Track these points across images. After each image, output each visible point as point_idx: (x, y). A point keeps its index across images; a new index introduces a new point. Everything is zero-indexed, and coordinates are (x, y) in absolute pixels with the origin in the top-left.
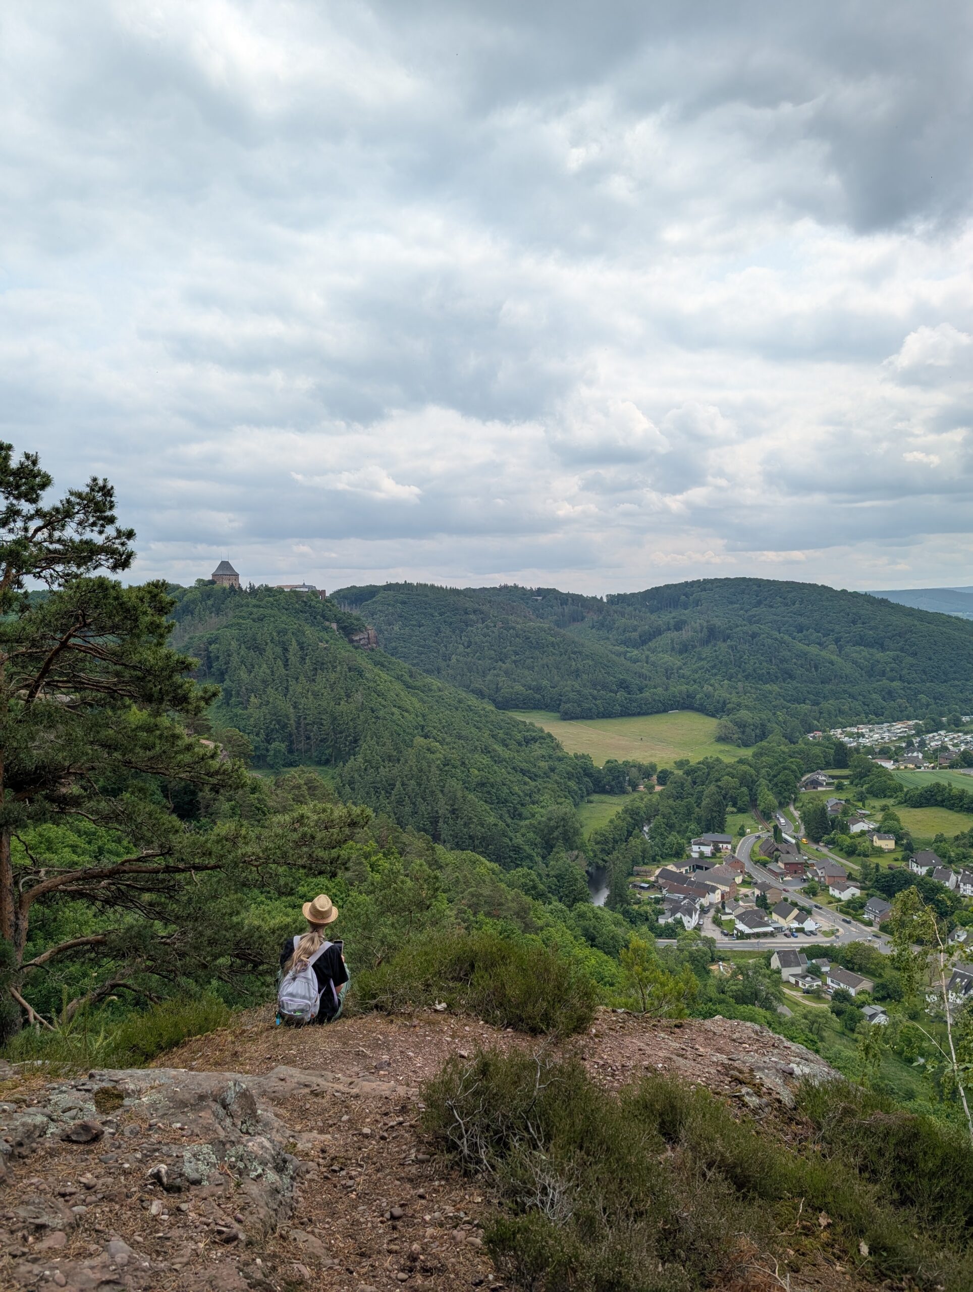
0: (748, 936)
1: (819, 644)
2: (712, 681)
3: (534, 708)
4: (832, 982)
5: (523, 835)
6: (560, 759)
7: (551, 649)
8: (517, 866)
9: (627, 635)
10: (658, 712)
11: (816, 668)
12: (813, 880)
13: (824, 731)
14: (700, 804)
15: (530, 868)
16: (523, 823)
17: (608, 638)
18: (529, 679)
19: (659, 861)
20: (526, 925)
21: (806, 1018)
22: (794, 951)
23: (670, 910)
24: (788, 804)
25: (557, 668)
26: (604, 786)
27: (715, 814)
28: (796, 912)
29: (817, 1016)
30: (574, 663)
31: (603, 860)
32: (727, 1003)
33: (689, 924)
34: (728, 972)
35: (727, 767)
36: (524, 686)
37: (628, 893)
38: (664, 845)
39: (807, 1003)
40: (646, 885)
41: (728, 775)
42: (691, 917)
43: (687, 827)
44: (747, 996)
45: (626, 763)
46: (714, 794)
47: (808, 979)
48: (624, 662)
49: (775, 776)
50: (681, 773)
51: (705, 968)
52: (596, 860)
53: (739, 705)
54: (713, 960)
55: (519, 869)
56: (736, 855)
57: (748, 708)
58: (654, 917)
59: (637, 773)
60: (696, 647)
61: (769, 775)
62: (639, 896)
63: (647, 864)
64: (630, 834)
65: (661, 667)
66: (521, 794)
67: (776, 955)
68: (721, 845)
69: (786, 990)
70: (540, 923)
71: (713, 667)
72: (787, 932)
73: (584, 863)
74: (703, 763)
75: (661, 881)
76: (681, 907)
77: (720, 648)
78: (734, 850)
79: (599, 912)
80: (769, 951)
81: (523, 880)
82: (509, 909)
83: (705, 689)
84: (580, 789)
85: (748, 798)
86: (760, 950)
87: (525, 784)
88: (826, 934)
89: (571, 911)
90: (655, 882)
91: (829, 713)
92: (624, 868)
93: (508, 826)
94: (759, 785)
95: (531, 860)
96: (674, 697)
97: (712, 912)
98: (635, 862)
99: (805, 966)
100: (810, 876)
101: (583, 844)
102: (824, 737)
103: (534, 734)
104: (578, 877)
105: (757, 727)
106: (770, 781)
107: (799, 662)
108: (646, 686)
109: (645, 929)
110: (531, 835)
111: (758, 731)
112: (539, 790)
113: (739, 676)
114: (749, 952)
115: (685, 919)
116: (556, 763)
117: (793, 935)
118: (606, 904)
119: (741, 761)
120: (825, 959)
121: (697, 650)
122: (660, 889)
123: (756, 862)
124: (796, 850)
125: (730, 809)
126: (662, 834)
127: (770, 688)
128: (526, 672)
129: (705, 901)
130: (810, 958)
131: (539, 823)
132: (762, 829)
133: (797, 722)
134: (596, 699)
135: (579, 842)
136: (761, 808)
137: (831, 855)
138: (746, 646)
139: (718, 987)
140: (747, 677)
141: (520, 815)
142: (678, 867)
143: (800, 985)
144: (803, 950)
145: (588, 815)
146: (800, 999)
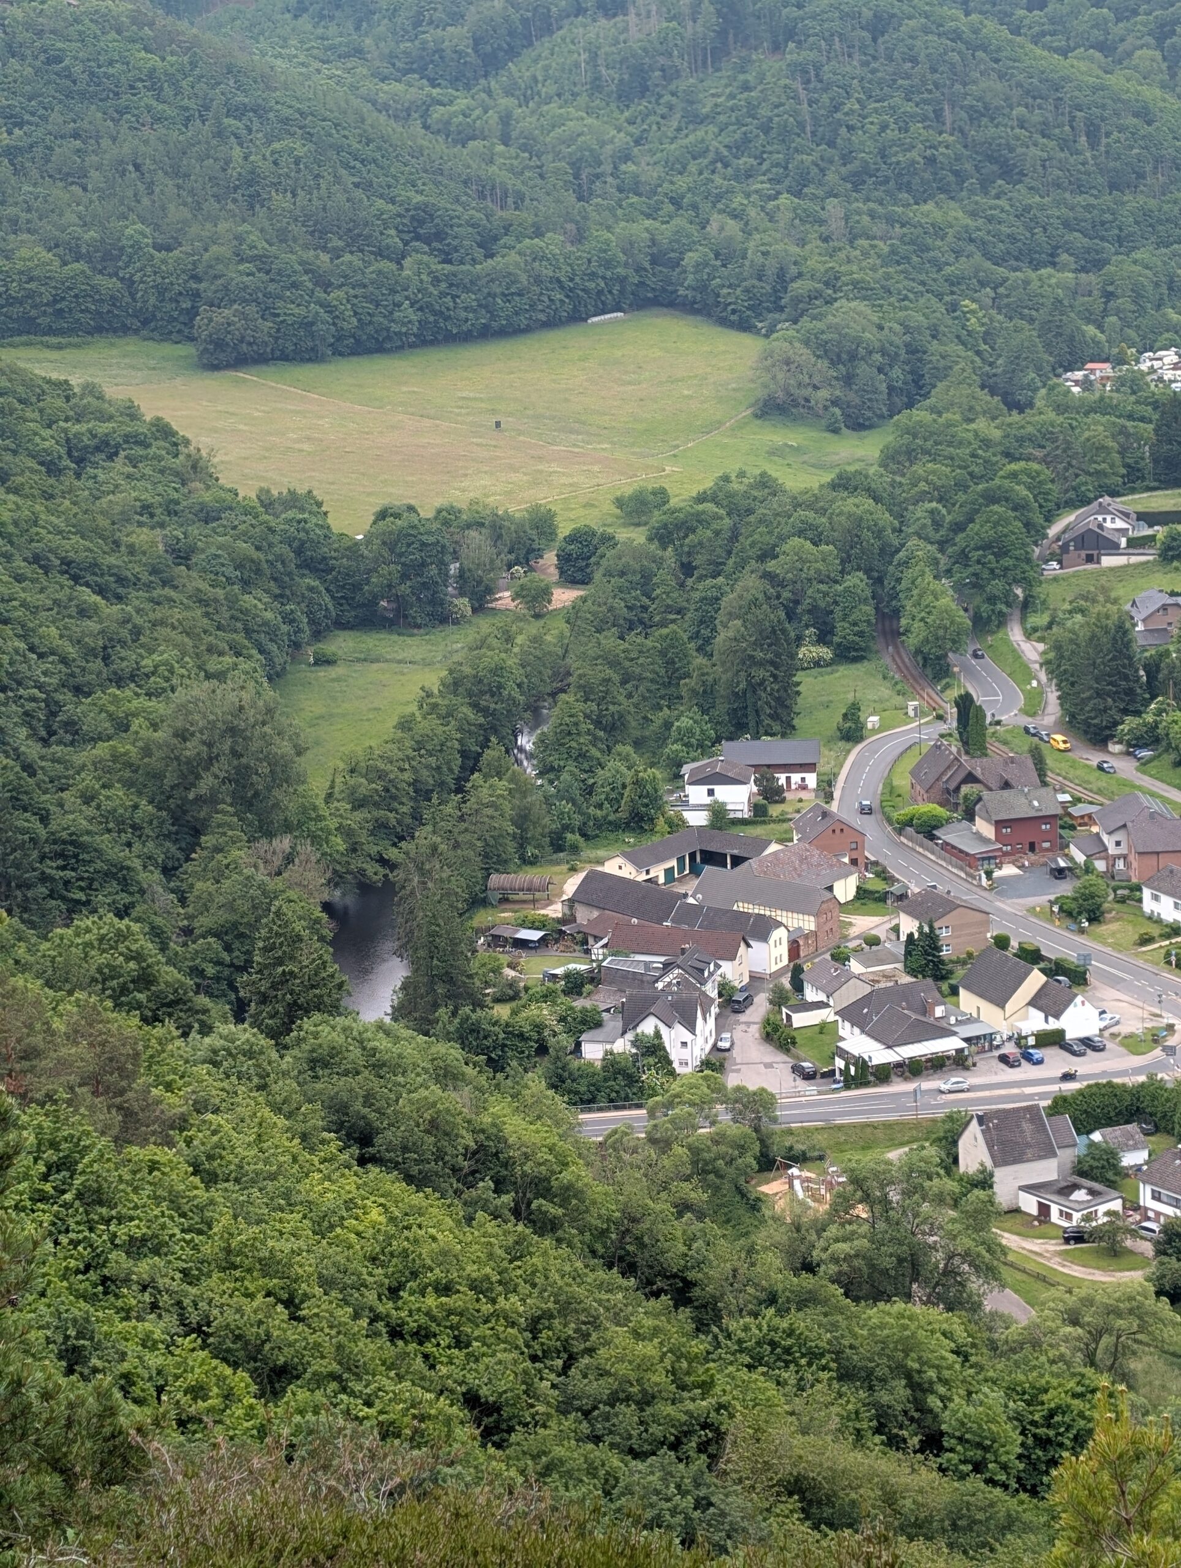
0: (884, 1074)
1: (1101, 47)
2: (738, 200)
3: (99, 330)
4: (1156, 1197)
5: (88, 798)
6: (207, 516)
7: (148, 99)
8: (74, 908)
9: (430, 35)
10: (552, 323)
11: (1093, 135)
12: (1088, 869)
13: (1119, 361)
14: (708, 641)
15: (122, 913)
16: (85, 755)
17: (358, 52)
18: (70, 217)
19: (575, 849)
20: (128, 1113)
21: (1075, 1322)
22: (1033, 1110)
23: (621, 1010)
24: (1002, 621)
25: (176, 172)
26: (373, 602)
27: (760, 673)
28: (1036, 979)
29: (1113, 1311)
30: (237, 152)
31: (383, 861)
32: (825, 1302)
33: (685, 1054)
34: (818, 1200)
35: (797, 505)
36: (53, 246)
37: (474, 966)
38: (589, 791)
39: (1077, 1271)
40: (535, 935)
41: (800, 533)
42: (692, 1028)
43: (668, 725)
44: (885, 1272)
45: (447, 516)
46: (755, 602)
47: (1080, 1195)
48: (423, 139)
49: (958, 527)
50: (637, 536)
51: (743, 1195)
52: (356, 863)
53: (832, 281)
54: (767, 1164)
55: (84, 922)
56: (834, 807)
57: (861, 290)
58: (566, 1041)
59: (489, 550)
60: (678, 74)
61: (937, 525)
62: (510, 973)
63: (532, 862)
64: (471, 763)
65: (558, 156)
66: (72, 651)
67: (974, 1127)
68: (782, 778)
69: (1009, 1240)
70: (175, 1104)
71: (740, 147)
72: (1010, 1049)
73: (316, 878)
74: (714, 499)
75: (584, 915)
76: (654, 999)
77: (761, 78)
78: (826, 789)
79: (382, 1043)
80: (950, 1118)
81: (102, 959)
82: (63, 1064)
83: (712, 229)
84: (289, 619)
85: (868, 609)
86: (925, 1114)
87: (84, 612)
88: (1133, 1044)
89: (282, 1048)
90: (563, 921)
91: (1138, 295)
92: (458, 885)
93: (29, 769)
94: (906, 563)
95: (125, 884)
96: (608, 264)
97: (761, 1005)
98: (493, 861)
99: (1067, 1156)
100: (1080, 858)
101: (308, 812)
102: (1120, 382)
103: (103, 428)
104: (298, 926)
105: (893, 359)
106: (942, 545)
107: (1036, 117)
108: (507, 229)
109: (535, 1083)
110: (117, 797)
111: (896, 372)
112: (137, 632)
113: (831, 177)
114: (888, 1126)
115: (673, 1038)
116: (195, 530)
117: (1028, 1057)
118: (399, 1012)
119: (844, 484)
120: (1132, 1128)
121: (682, 84)
122: (583, 942)
123: (903, 826)
124: (1034, 774)
125: (809, 651)
126: (583, 755)
127: (937, 215)
128: (58, 193)
129: (732, 971)
130: (1084, 1129)
131: (147, 752)
132: (919, 713)
133: (1029, 333)
134: (327, 286)
135: (291, 807)
136: (912, 641)
137: (1146, 781)
138: (854, 67)
139: (791, 1253)
140: (856, 181)
141: (71, 726)
142: (639, 863)
143: (1055, 1216)
144: (1060, 1104)
145: (319, 709)
146: (1055, 1264)
